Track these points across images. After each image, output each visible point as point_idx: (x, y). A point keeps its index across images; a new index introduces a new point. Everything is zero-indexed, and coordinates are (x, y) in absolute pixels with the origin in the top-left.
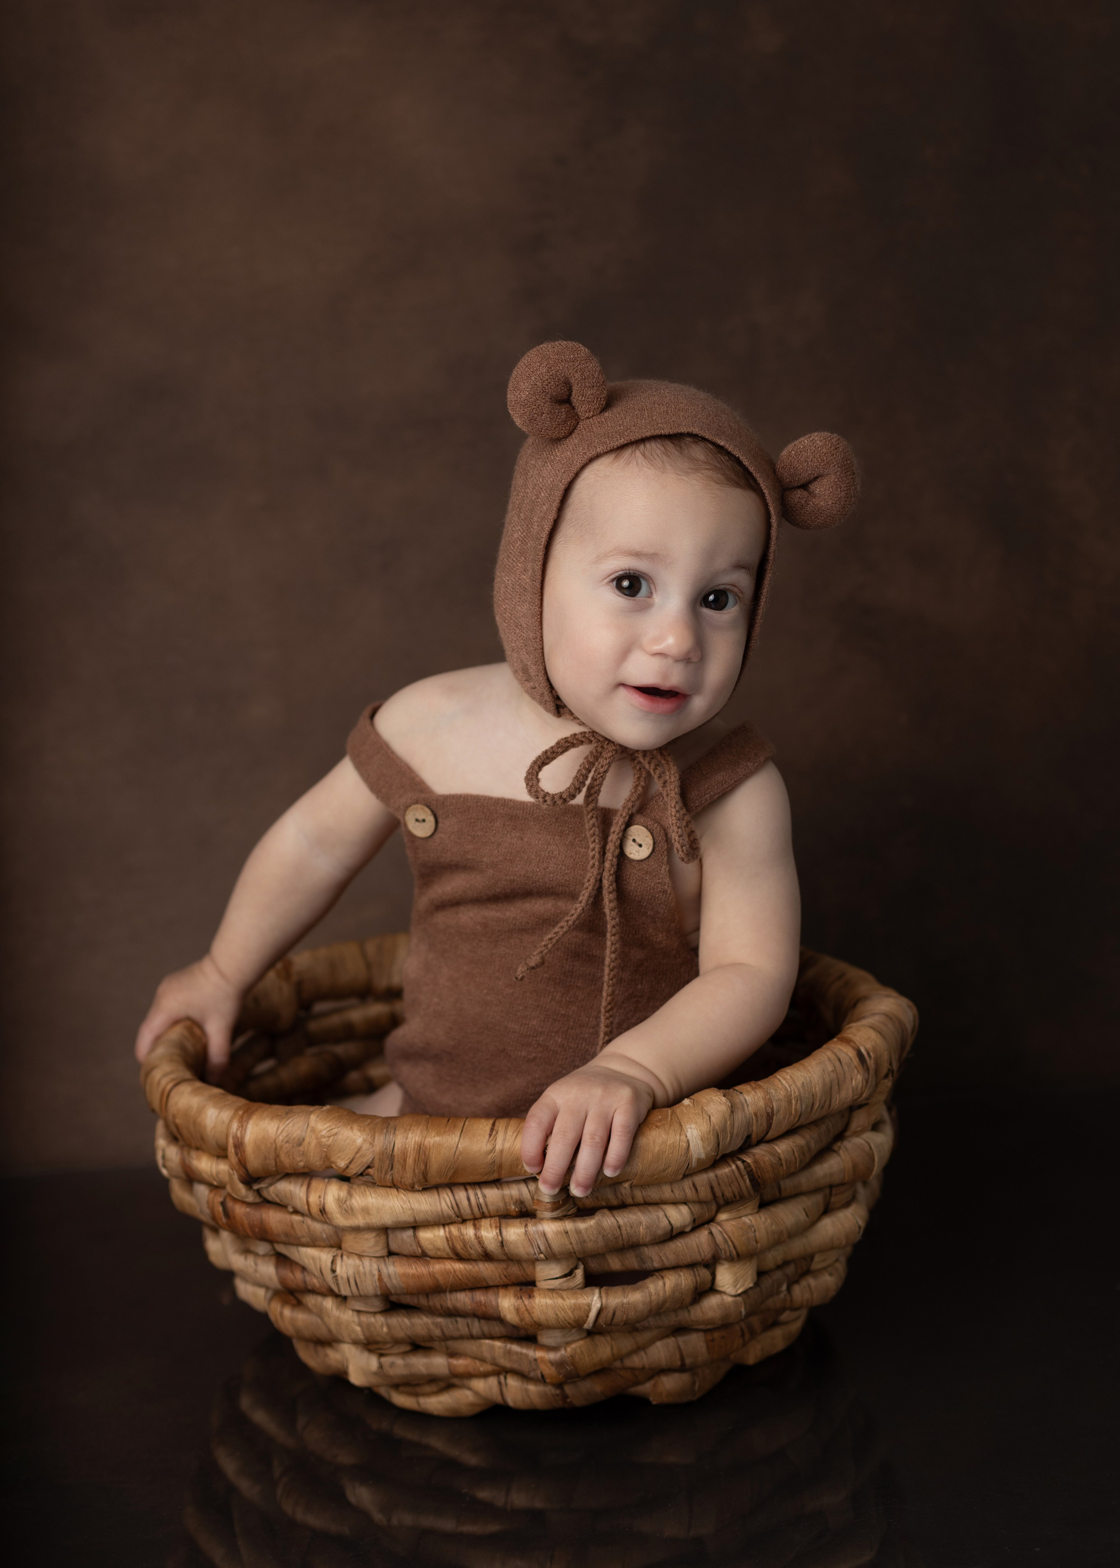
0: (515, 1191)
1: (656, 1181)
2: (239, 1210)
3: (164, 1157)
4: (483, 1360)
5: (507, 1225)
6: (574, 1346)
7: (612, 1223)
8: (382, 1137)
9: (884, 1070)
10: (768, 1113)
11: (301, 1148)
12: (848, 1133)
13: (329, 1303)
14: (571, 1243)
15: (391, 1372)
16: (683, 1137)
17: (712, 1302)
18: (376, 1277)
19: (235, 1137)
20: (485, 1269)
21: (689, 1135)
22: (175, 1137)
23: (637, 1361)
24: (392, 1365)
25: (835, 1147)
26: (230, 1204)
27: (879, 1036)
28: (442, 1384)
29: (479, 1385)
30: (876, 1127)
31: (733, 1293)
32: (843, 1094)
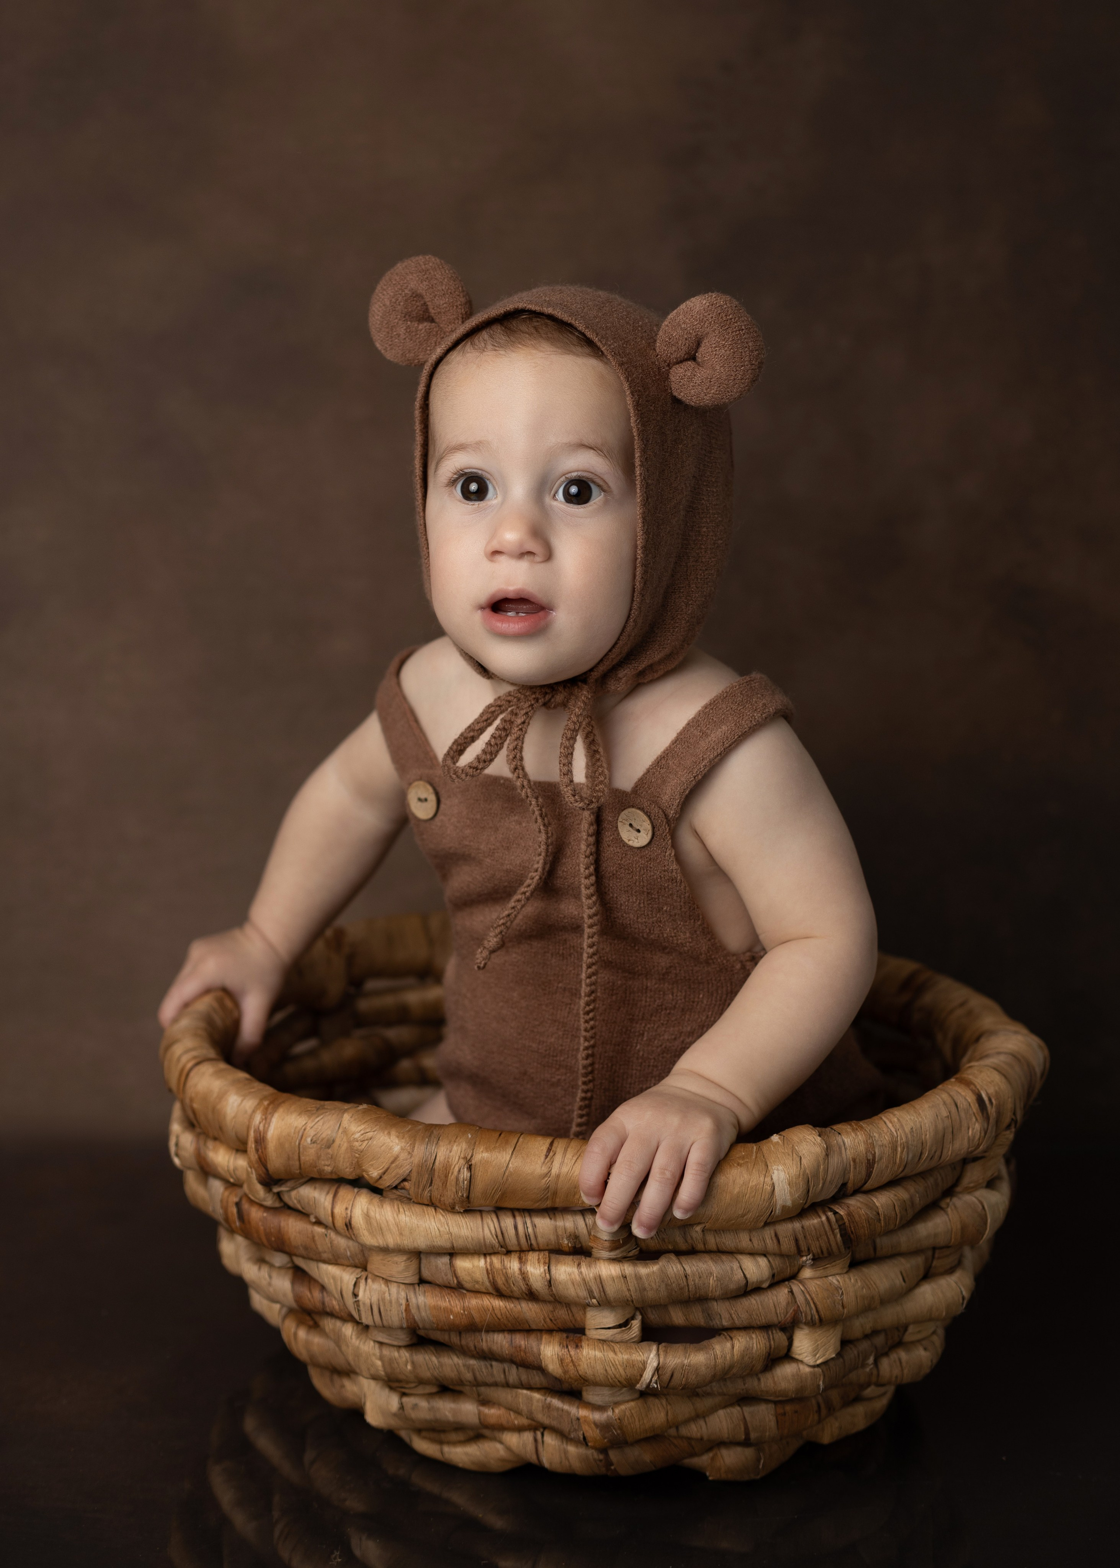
0: (570, 1223)
1: (733, 1226)
2: (256, 1214)
3: (177, 1145)
4: (518, 1412)
5: (558, 1262)
6: (623, 1407)
7: (678, 1271)
8: (423, 1147)
9: (1007, 1120)
10: (868, 1160)
11: (330, 1151)
12: (958, 1189)
13: (348, 1330)
14: (629, 1290)
15: (413, 1415)
16: (768, 1180)
17: (786, 1371)
18: (403, 1307)
19: (257, 1131)
20: (529, 1310)
21: (775, 1177)
22: (191, 1123)
23: (695, 1430)
24: (415, 1407)
25: (943, 1204)
26: (245, 1206)
27: (1004, 1080)
28: (471, 1434)
29: (513, 1439)
30: (991, 1184)
31: (812, 1363)
32: (957, 1144)
